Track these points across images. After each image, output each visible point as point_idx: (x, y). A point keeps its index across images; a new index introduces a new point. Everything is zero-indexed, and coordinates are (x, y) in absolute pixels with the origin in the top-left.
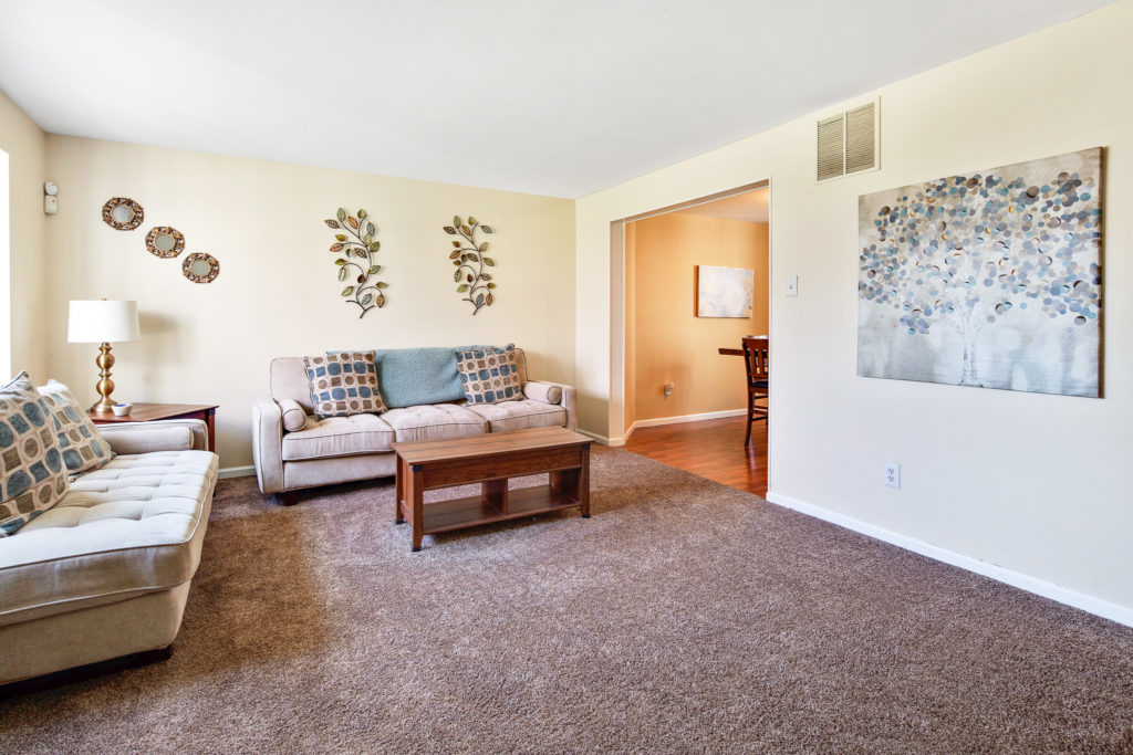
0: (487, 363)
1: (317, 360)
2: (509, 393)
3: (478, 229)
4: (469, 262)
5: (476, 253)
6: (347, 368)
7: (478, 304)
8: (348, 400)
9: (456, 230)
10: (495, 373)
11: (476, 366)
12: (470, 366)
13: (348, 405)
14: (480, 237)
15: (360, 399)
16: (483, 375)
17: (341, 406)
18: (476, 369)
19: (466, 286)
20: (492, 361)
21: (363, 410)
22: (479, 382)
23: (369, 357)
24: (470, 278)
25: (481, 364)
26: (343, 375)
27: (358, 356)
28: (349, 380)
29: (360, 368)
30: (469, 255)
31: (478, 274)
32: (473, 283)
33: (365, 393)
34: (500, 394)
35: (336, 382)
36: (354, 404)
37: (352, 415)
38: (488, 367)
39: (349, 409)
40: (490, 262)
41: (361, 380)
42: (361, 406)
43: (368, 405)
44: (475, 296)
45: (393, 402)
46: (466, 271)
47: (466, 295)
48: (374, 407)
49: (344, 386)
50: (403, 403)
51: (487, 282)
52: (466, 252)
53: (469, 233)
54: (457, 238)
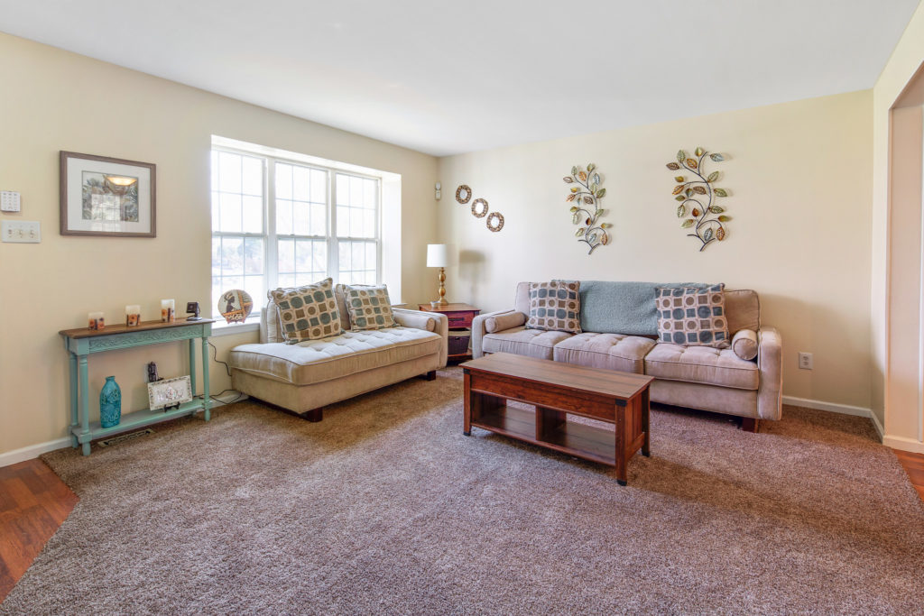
0: (684, 302)
1: (535, 286)
2: (705, 337)
3: (708, 158)
4: (697, 196)
5: (704, 185)
6: (552, 293)
7: (707, 241)
8: (547, 318)
9: (679, 165)
10: (691, 313)
11: (672, 303)
12: (666, 303)
13: (546, 322)
14: (709, 167)
15: (555, 319)
16: (678, 314)
17: (541, 322)
18: (671, 307)
19: (692, 221)
20: (690, 301)
21: (558, 328)
22: (672, 321)
23: (572, 286)
24: (695, 213)
25: (678, 302)
26: (548, 299)
27: (563, 284)
28: (551, 303)
29: (561, 295)
30: (696, 189)
31: (705, 208)
32: (699, 218)
33: (561, 314)
34: (692, 337)
35: (542, 303)
36: (551, 323)
37: (549, 330)
38: (685, 307)
39: (546, 325)
40: (723, 194)
41: (561, 304)
42: (556, 324)
43: (561, 324)
44: (702, 231)
45: (590, 326)
46: (692, 205)
47: (693, 230)
48: (567, 327)
49: (547, 307)
50: (599, 329)
51: (718, 216)
52: (692, 186)
53: (694, 166)
54: (682, 173)
